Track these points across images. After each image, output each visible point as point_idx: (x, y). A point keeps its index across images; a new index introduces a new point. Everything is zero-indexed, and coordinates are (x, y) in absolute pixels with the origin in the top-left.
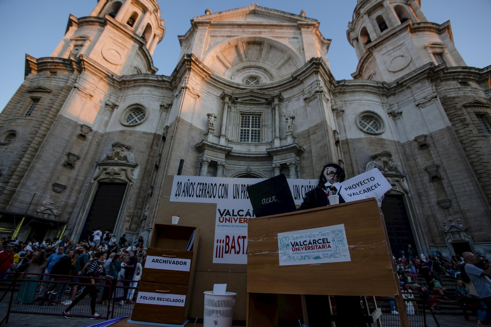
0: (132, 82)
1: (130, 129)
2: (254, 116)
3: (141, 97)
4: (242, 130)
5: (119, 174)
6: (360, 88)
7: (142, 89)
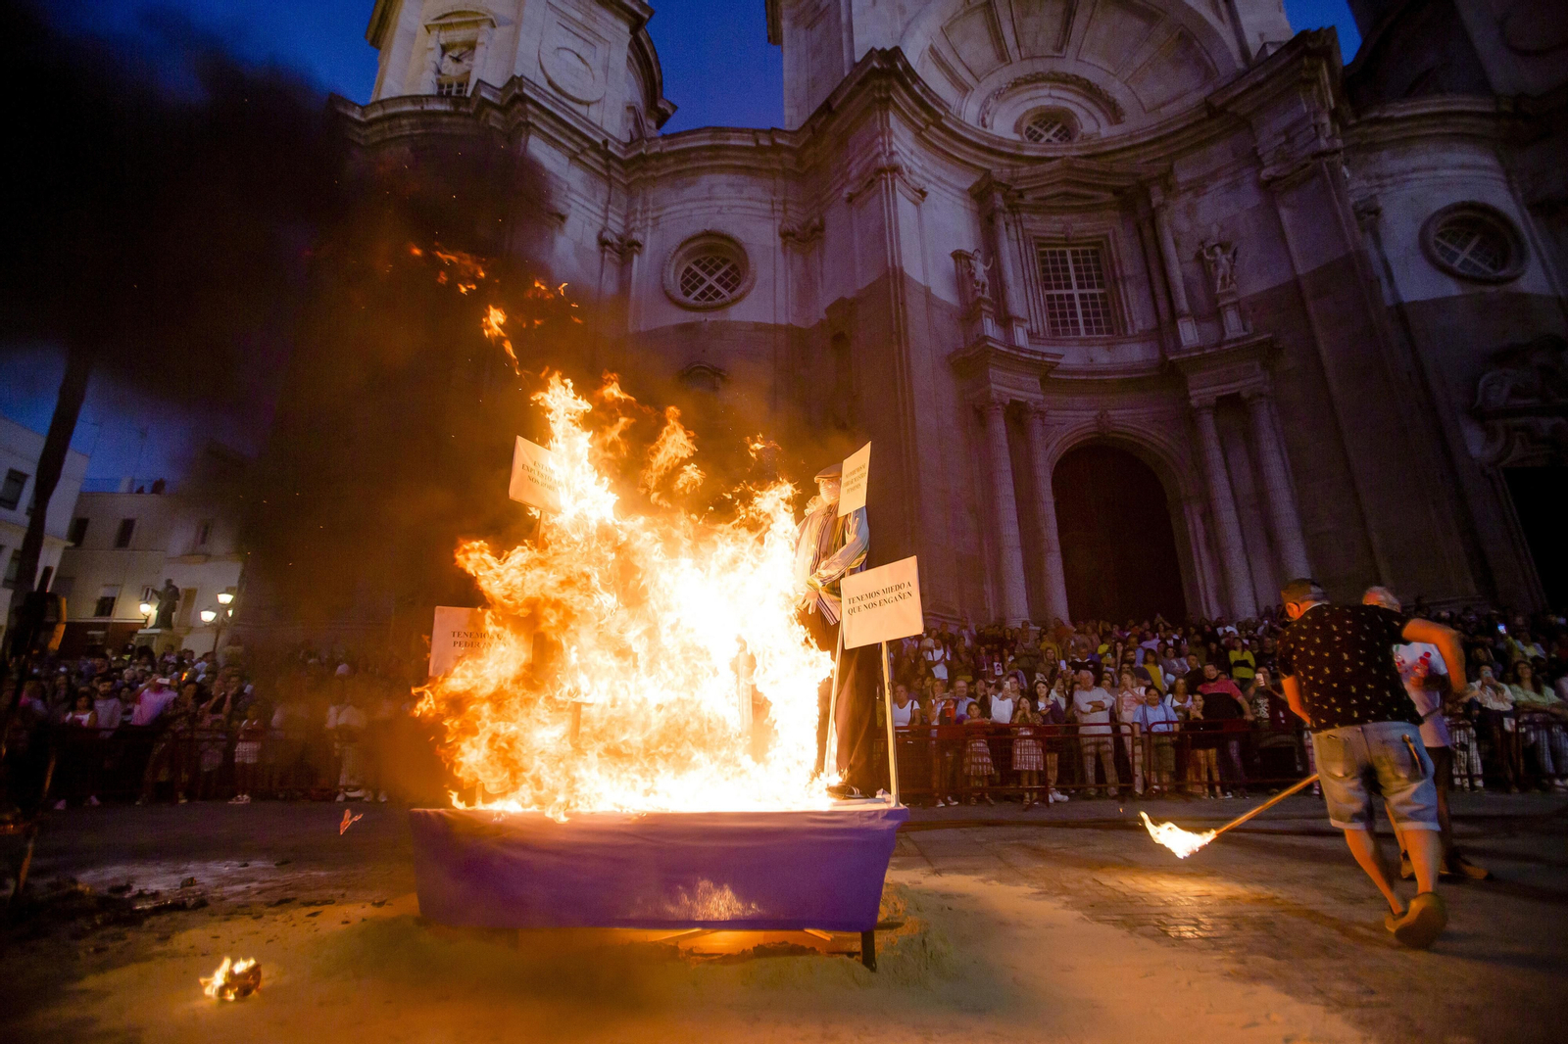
0: (673, 160)
1: (710, 317)
2: (1079, 249)
3: (717, 209)
4: (1050, 298)
6: (1434, 126)
7: (706, 180)
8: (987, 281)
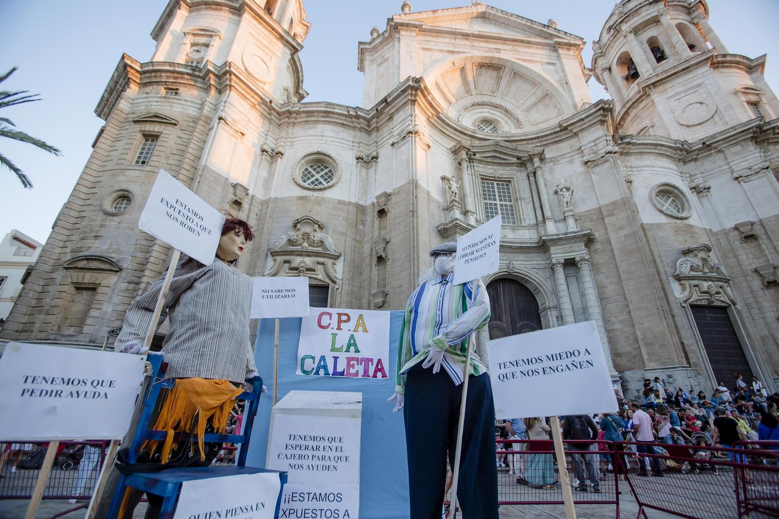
0: (304, 115)
1: (316, 194)
2: (500, 183)
3: (324, 142)
4: (486, 204)
5: (314, 270)
6: (651, 149)
7: (320, 127)
8: (457, 192)
